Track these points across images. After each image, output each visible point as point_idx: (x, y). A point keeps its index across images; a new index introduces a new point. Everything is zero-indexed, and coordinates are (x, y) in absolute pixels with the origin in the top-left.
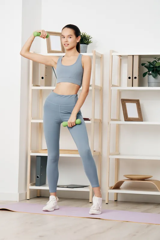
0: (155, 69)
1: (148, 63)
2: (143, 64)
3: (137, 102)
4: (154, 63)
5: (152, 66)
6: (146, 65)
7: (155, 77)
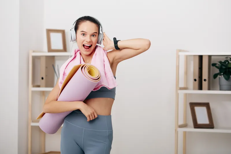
0: (227, 70)
1: (219, 64)
2: (214, 65)
3: (207, 105)
4: (225, 63)
5: (224, 67)
6: (217, 65)
7: (227, 79)
